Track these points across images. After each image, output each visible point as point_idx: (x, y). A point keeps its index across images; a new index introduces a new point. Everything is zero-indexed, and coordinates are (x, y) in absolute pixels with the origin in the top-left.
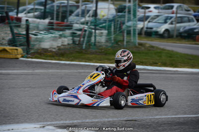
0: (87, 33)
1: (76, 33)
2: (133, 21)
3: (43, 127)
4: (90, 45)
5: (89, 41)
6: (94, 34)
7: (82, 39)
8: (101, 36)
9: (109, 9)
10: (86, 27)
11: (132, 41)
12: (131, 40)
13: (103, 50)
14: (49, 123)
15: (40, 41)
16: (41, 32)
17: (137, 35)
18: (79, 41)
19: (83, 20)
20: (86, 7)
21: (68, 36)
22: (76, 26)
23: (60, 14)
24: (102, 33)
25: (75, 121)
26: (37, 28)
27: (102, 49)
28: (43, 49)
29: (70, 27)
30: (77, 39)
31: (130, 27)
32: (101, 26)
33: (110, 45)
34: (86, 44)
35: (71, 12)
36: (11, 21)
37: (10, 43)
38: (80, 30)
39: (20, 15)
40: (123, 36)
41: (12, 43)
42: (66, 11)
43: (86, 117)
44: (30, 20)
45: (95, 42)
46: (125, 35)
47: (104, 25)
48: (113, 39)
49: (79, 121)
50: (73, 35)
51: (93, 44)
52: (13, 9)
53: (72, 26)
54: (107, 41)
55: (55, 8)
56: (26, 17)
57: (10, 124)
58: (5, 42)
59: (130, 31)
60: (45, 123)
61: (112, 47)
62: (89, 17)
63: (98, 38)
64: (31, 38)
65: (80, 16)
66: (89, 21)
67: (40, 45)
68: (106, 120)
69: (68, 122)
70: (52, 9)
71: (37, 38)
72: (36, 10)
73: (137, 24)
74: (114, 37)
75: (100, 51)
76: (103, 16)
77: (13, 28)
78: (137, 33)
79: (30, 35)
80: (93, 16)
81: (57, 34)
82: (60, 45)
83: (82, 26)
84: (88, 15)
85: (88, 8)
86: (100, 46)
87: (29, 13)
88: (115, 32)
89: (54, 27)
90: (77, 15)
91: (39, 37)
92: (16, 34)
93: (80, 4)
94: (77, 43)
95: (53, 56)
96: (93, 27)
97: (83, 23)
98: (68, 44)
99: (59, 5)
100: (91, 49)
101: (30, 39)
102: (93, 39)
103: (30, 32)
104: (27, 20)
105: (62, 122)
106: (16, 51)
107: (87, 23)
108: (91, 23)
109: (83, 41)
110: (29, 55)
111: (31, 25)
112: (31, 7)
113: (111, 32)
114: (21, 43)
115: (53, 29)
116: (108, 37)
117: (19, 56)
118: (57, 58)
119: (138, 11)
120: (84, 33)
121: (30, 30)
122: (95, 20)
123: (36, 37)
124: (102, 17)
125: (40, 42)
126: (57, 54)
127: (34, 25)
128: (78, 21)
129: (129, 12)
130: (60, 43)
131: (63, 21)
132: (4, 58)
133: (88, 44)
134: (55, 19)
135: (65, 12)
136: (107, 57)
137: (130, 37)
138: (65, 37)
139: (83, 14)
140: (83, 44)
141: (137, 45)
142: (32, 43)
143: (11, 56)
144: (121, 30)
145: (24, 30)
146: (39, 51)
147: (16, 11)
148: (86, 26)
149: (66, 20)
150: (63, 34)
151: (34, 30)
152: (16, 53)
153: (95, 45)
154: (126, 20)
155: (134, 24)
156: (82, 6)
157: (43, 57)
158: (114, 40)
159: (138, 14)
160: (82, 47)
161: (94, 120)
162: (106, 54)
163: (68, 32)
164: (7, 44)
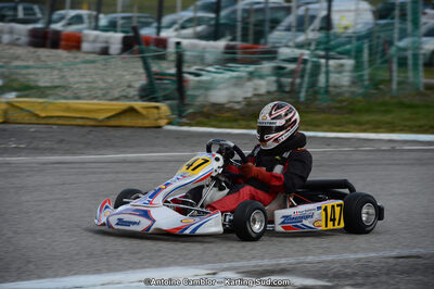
0: (309, 66)
1: (283, 68)
2: (413, 36)
3: (214, 274)
4: (316, 93)
5: (313, 84)
6: (323, 69)
7: (298, 81)
8: (340, 72)
9: (357, 11)
10: (306, 54)
11: (411, 80)
12: (407, 77)
13: (345, 104)
14: (225, 265)
15: (208, 87)
16: (209, 69)
17: (421, 68)
18: (292, 84)
19: (301, 38)
20: (307, 10)
21: (268, 75)
22: (285, 52)
23: (251, 27)
24: (342, 65)
25: (283, 261)
26: (201, 59)
27: (342, 101)
28: (214, 105)
29: (271, 54)
30: (287, 80)
31: (405, 49)
32: (339, 50)
33: (361, 91)
34: (307, 91)
35: (275, 23)
36: (144, 47)
37: (143, 94)
38: (293, 60)
39: (164, 34)
40: (391, 71)
41: (148, 93)
42: (263, 21)
43: (307, 252)
44: (185, 42)
45: (327, 86)
46: (395, 67)
47: (348, 47)
48: (366, 77)
49: (292, 260)
50: (279, 71)
51: (322, 91)
52: (150, 20)
53: (276, 52)
54: (354, 83)
55: (239, 15)
56: (177, 37)
57: (144, 268)
58: (133, 92)
59: (406, 58)
60: (218, 266)
61: (365, 95)
62: (313, 30)
63: (334, 77)
64: (187, 81)
65: (294, 29)
66: (312, 40)
67: (206, 96)
68: (352, 256)
69: (267, 263)
70: (233, 16)
71: (199, 82)
72: (199, 21)
73: (421, 43)
74: (370, 74)
75: (338, 105)
76: (346, 28)
77: (150, 61)
78: (421, 62)
79: (186, 76)
80: (321, 29)
81: (244, 70)
82: (249, 95)
83: (297, 52)
84: (312, 27)
85: (311, 13)
86: (339, 94)
87: (183, 27)
88: (371, 62)
89: (239, 56)
90: (288, 29)
91: (203, 78)
92: (157, 74)
93: (293, 4)
94: (287, 89)
95: (235, 120)
96: (322, 53)
97: (300, 46)
98: (269, 93)
99: (247, 7)
100: (317, 102)
101: (185, 84)
102: (322, 79)
103: (185, 69)
104: (178, 44)
105: (253, 263)
106: (155, 111)
107: (309, 44)
108: (319, 43)
109: (301, 84)
110: (184, 120)
111: (188, 53)
112: (188, 14)
113: (362, 62)
114: (167, 92)
115: (234, 60)
116: (356, 74)
117: (163, 122)
118: (243, 123)
119: (425, 14)
120: (302, 66)
121: (186, 65)
122: (328, 37)
123: (197, 78)
124: (342, 30)
125: (207, 89)
126: (243, 115)
127: (195, 54)
128: (290, 40)
129: (403, 16)
130: (250, 90)
131: (257, 41)
132: (132, 127)
133: (311, 90)
134: (239, 38)
135: (260, 24)
136: (353, 118)
137: (406, 71)
138: (261, 77)
139: (301, 25)
140: (299, 92)
141: (422, 89)
142: (189, 93)
143: (146, 123)
144: (385, 58)
145: (173, 64)
146: (205, 110)
147: (155, 25)
148: (307, 52)
149: (262, 41)
150: (256, 69)
151: (195, 63)
152: (157, 116)
153: (327, 92)
154: (396, 35)
155: (414, 42)
156: (298, 7)
157: (214, 123)
158: (371, 79)
159: (423, 19)
160: (299, 98)
161: (324, 258)
162: (351, 112)
163: (267, 66)
164: (137, 98)
